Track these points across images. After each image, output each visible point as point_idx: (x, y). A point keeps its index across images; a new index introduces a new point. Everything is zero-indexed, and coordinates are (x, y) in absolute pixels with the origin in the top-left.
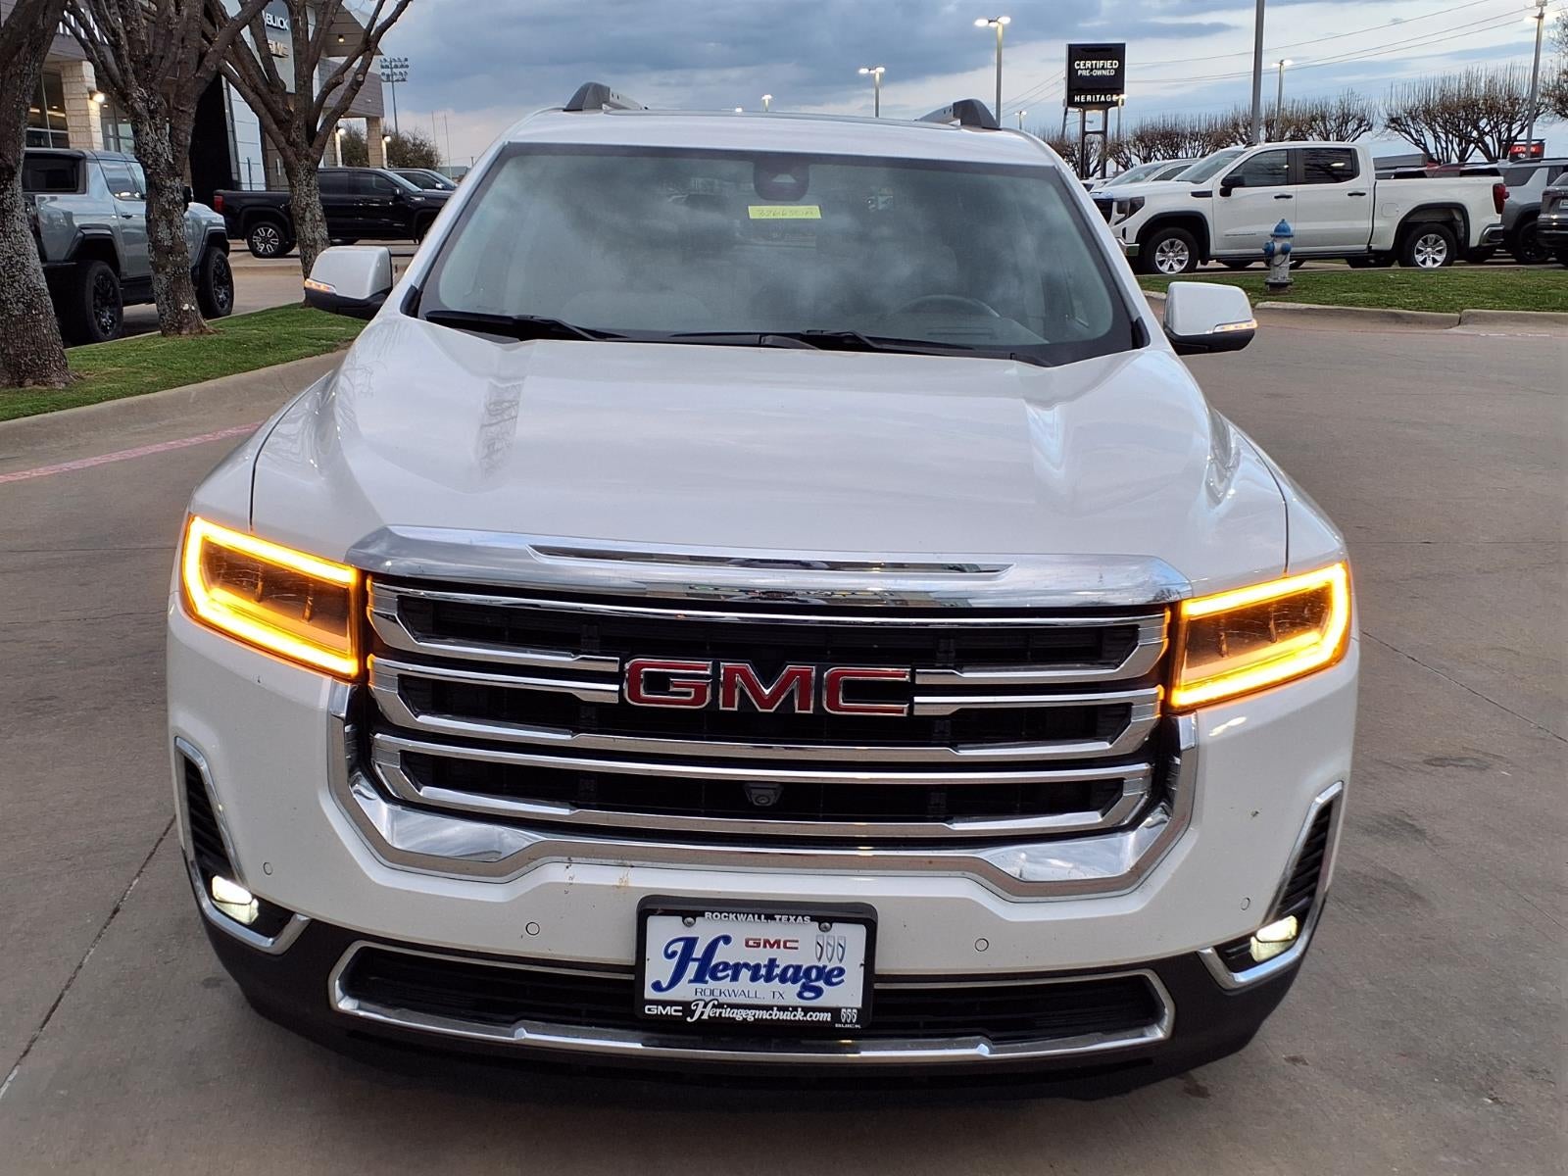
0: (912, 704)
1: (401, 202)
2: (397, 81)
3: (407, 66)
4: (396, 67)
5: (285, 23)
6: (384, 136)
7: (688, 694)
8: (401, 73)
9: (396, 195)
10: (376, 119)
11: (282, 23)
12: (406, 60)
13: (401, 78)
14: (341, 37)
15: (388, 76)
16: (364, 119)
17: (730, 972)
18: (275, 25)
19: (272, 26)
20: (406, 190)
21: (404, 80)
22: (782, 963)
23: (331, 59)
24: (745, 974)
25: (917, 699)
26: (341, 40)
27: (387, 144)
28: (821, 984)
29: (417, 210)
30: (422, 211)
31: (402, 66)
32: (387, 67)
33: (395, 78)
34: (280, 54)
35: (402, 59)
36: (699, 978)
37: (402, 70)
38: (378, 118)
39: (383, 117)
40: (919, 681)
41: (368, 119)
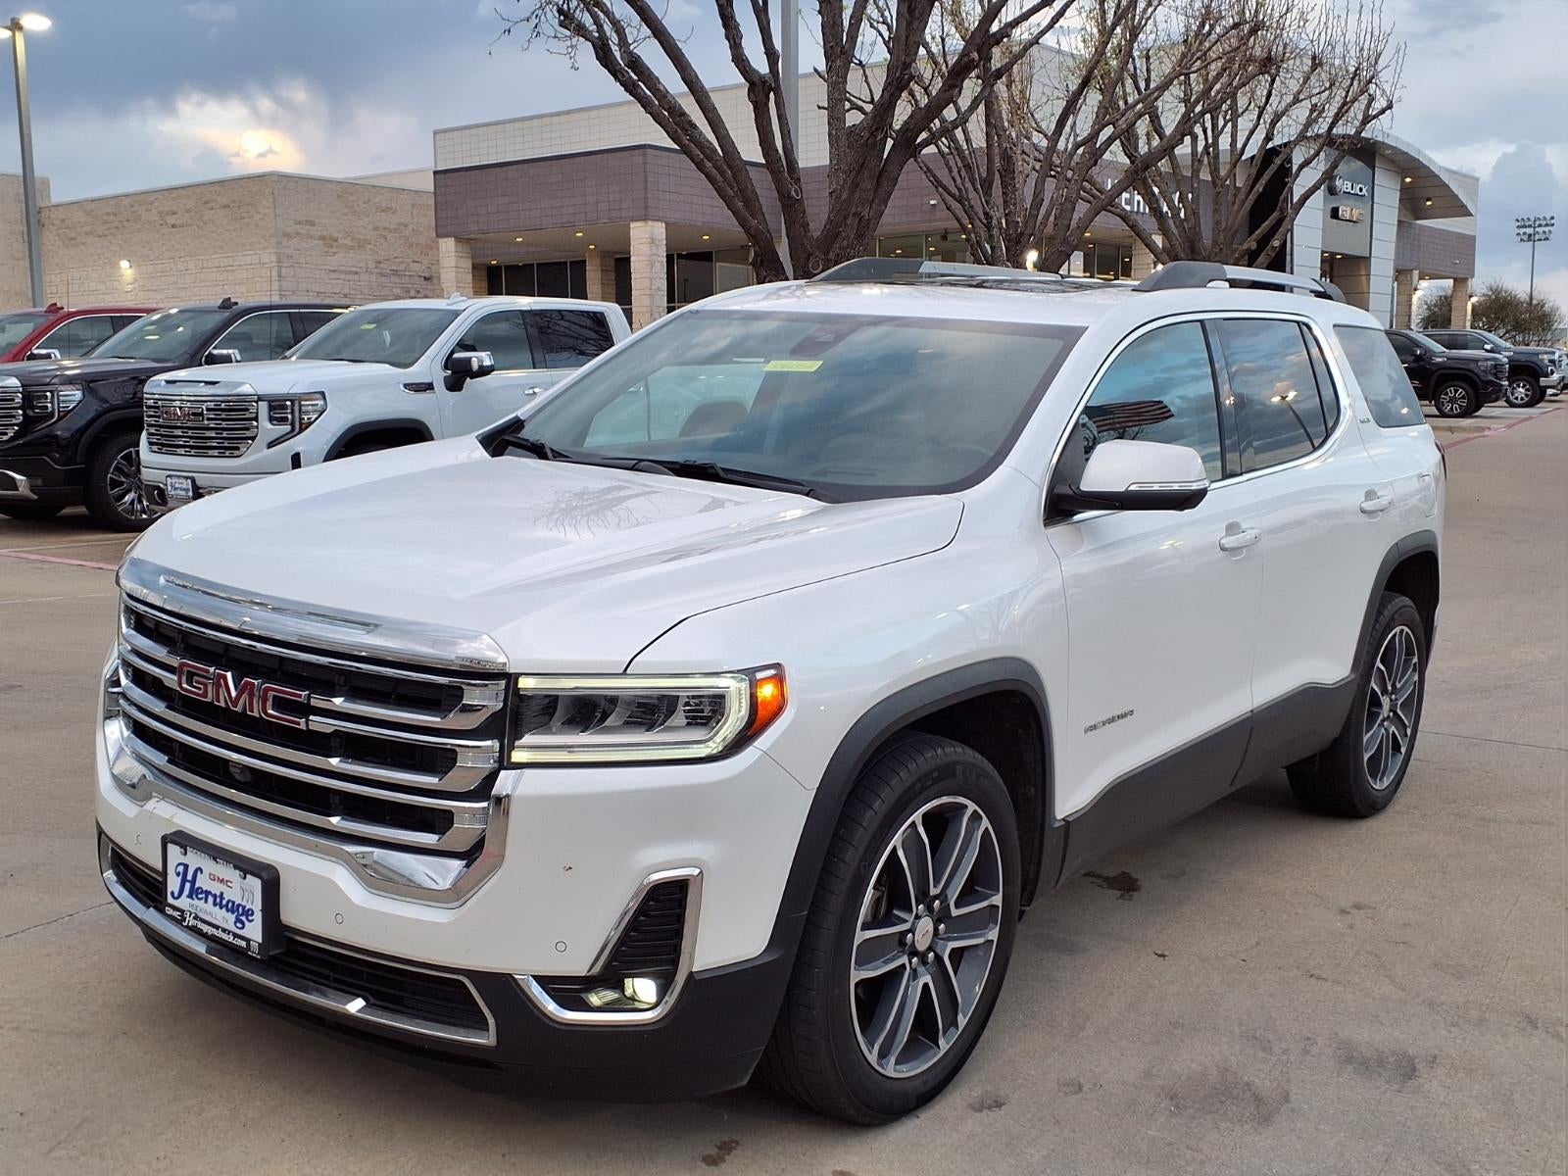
0: (307, 721)
1: (1422, 363)
2: (1540, 240)
3: (1553, 225)
4: (1540, 226)
5: (1364, 190)
6: (1471, 296)
7: (200, 689)
8: (1544, 232)
9: (1415, 355)
10: (1465, 280)
11: (1361, 190)
12: (1552, 218)
13: (1544, 237)
14: (1428, 200)
15: (1530, 235)
16: (1452, 280)
17: (203, 895)
18: (1353, 192)
19: (1349, 193)
20: (1427, 350)
21: (1545, 239)
22: (227, 897)
23: (1419, 222)
24: (211, 899)
25: (311, 717)
26: (1429, 203)
27: (1473, 306)
28: (243, 918)
29: (1436, 371)
30: (1442, 371)
31: (1547, 225)
32: (1530, 226)
33: (1537, 237)
34: (1354, 219)
35: (1548, 217)
36: (190, 896)
37: (1547, 229)
38: (1466, 279)
39: (1473, 276)
40: (313, 702)
41: (1455, 280)
